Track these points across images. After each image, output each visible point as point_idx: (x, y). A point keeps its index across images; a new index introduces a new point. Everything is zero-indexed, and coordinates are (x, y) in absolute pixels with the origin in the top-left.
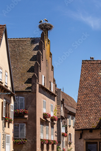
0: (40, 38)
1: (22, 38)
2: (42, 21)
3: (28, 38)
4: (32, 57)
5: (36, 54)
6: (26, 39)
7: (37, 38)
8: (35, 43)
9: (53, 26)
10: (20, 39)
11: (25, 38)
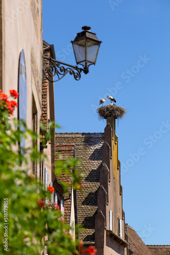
0: (101, 133)
1: (66, 133)
2: (104, 100)
3: (78, 133)
4: (88, 173)
5: (96, 169)
6: (74, 136)
7: (95, 134)
8: (91, 145)
9: (126, 111)
10: (63, 136)
11: (72, 133)
